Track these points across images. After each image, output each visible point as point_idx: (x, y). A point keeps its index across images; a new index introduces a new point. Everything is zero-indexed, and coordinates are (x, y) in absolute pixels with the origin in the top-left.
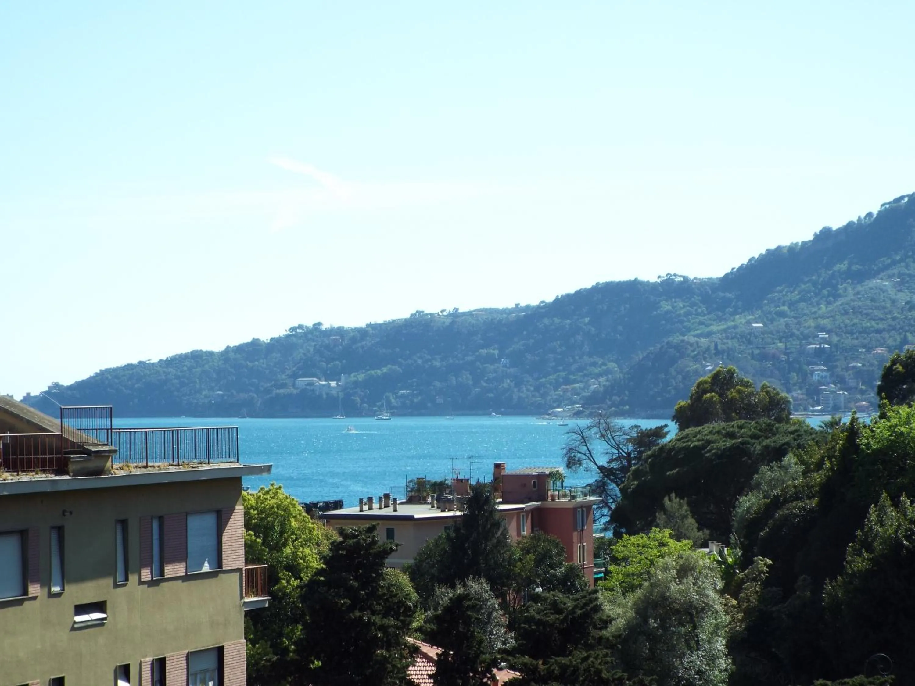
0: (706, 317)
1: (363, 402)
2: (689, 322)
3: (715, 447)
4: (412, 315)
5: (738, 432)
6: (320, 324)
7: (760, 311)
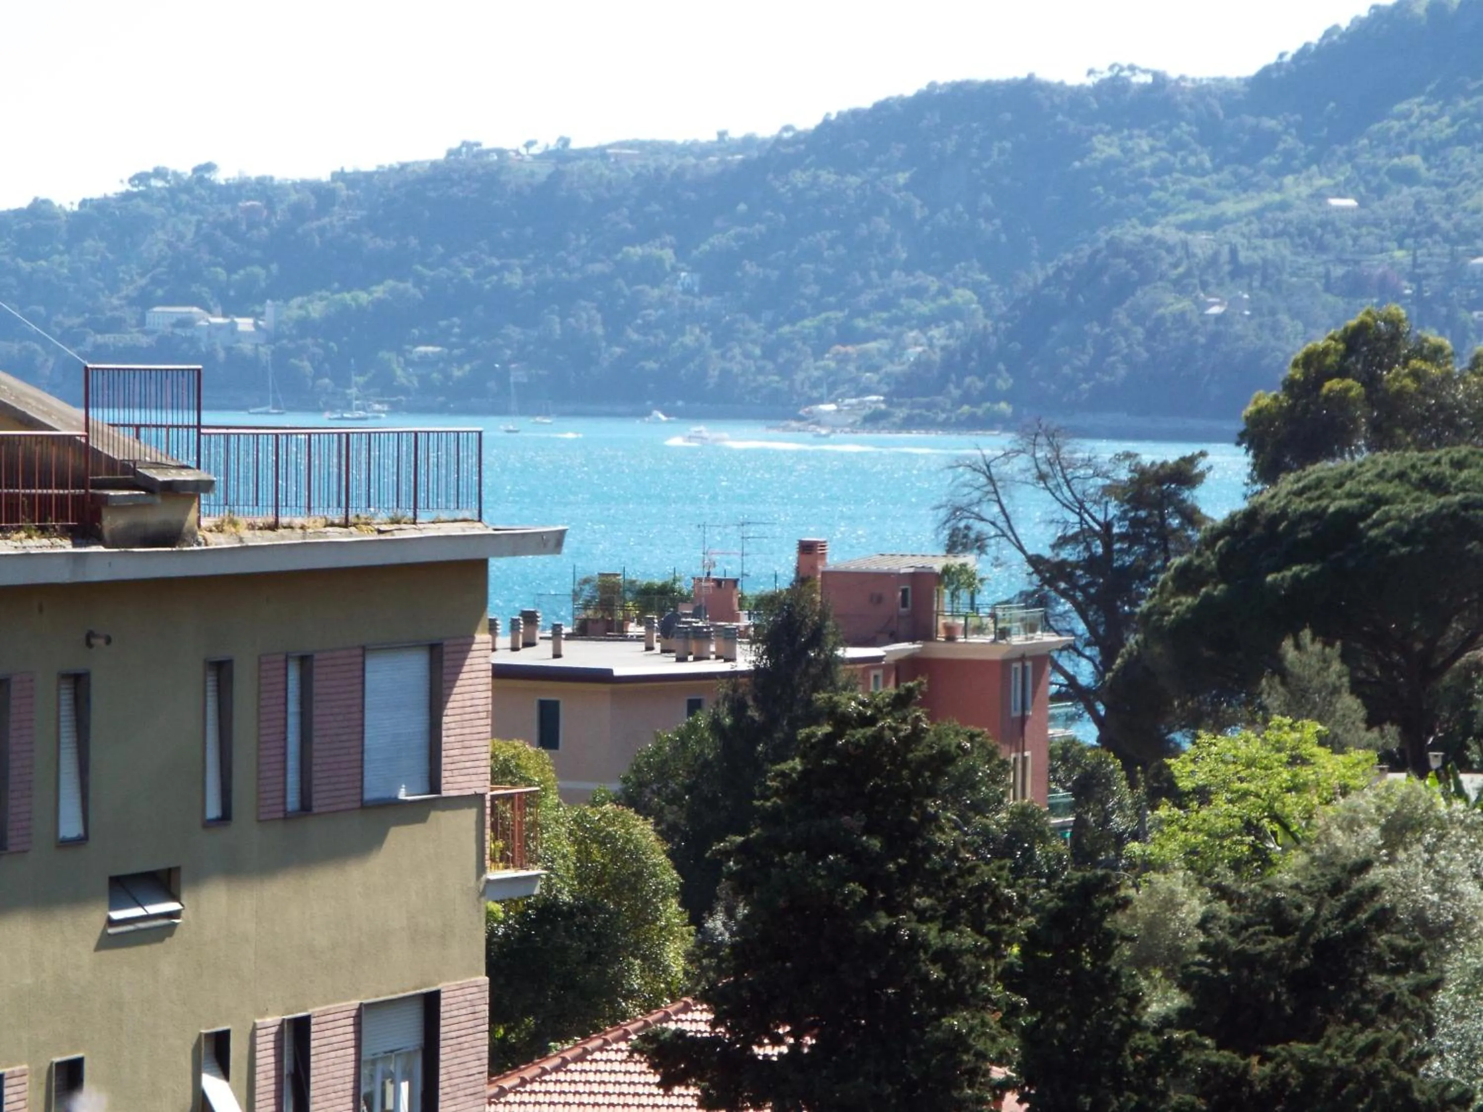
0: (1206, 179)
1: (318, 374)
2: (1163, 188)
3: (1393, 513)
4: (450, 153)
5: (1453, 477)
6: (209, 167)
7: (1349, 166)
